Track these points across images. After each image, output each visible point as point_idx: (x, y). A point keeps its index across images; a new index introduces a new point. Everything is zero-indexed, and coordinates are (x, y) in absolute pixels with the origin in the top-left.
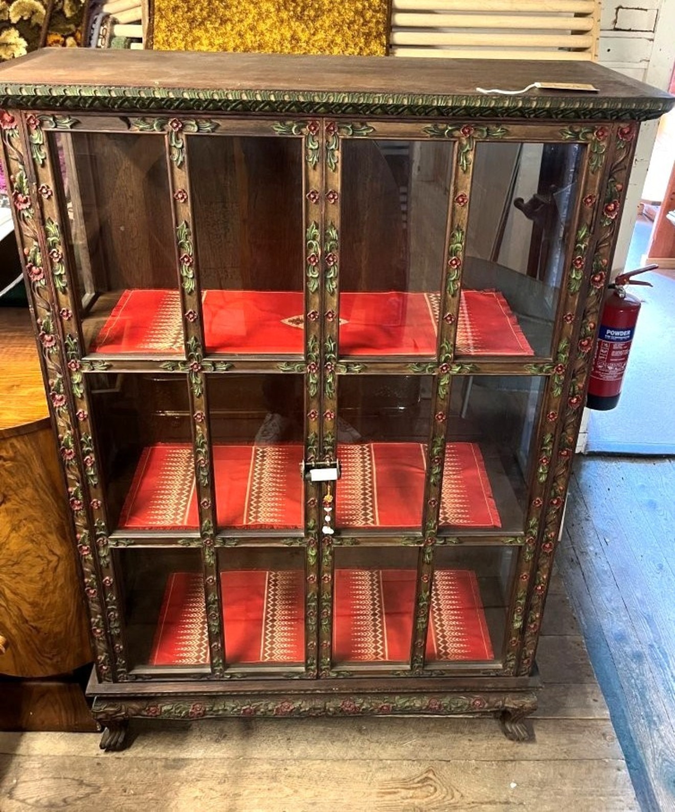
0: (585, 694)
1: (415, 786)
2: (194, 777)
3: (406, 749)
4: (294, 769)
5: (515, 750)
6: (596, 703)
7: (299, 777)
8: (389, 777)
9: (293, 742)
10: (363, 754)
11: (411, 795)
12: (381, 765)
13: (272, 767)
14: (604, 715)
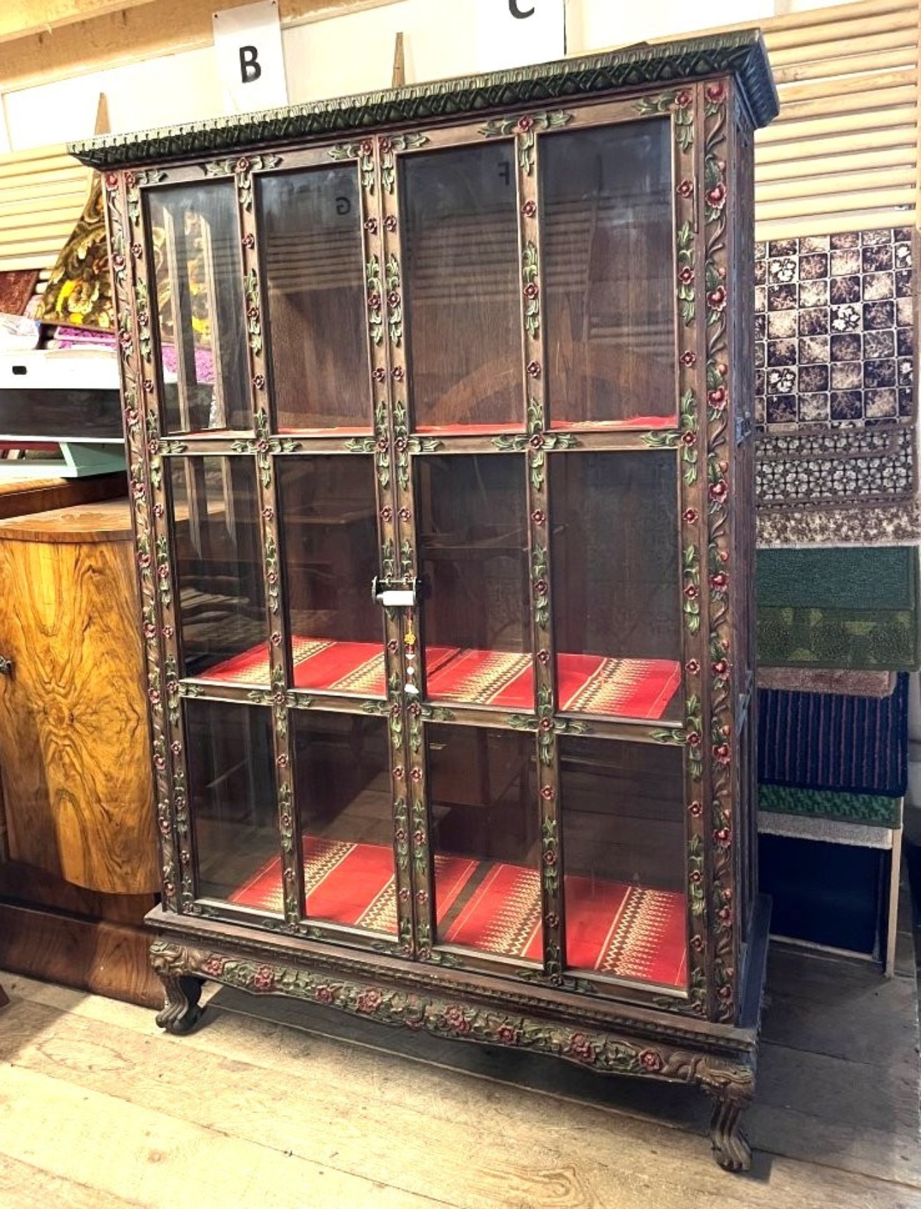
0: (890, 1146)
1: (537, 1178)
2: (246, 1084)
3: (548, 1135)
4: (374, 1111)
5: (723, 1182)
6: (903, 1162)
7: (377, 1121)
8: (504, 1158)
9: (390, 1084)
10: (479, 1122)
11: (525, 1188)
12: (499, 1140)
13: (348, 1101)
14: (912, 1180)
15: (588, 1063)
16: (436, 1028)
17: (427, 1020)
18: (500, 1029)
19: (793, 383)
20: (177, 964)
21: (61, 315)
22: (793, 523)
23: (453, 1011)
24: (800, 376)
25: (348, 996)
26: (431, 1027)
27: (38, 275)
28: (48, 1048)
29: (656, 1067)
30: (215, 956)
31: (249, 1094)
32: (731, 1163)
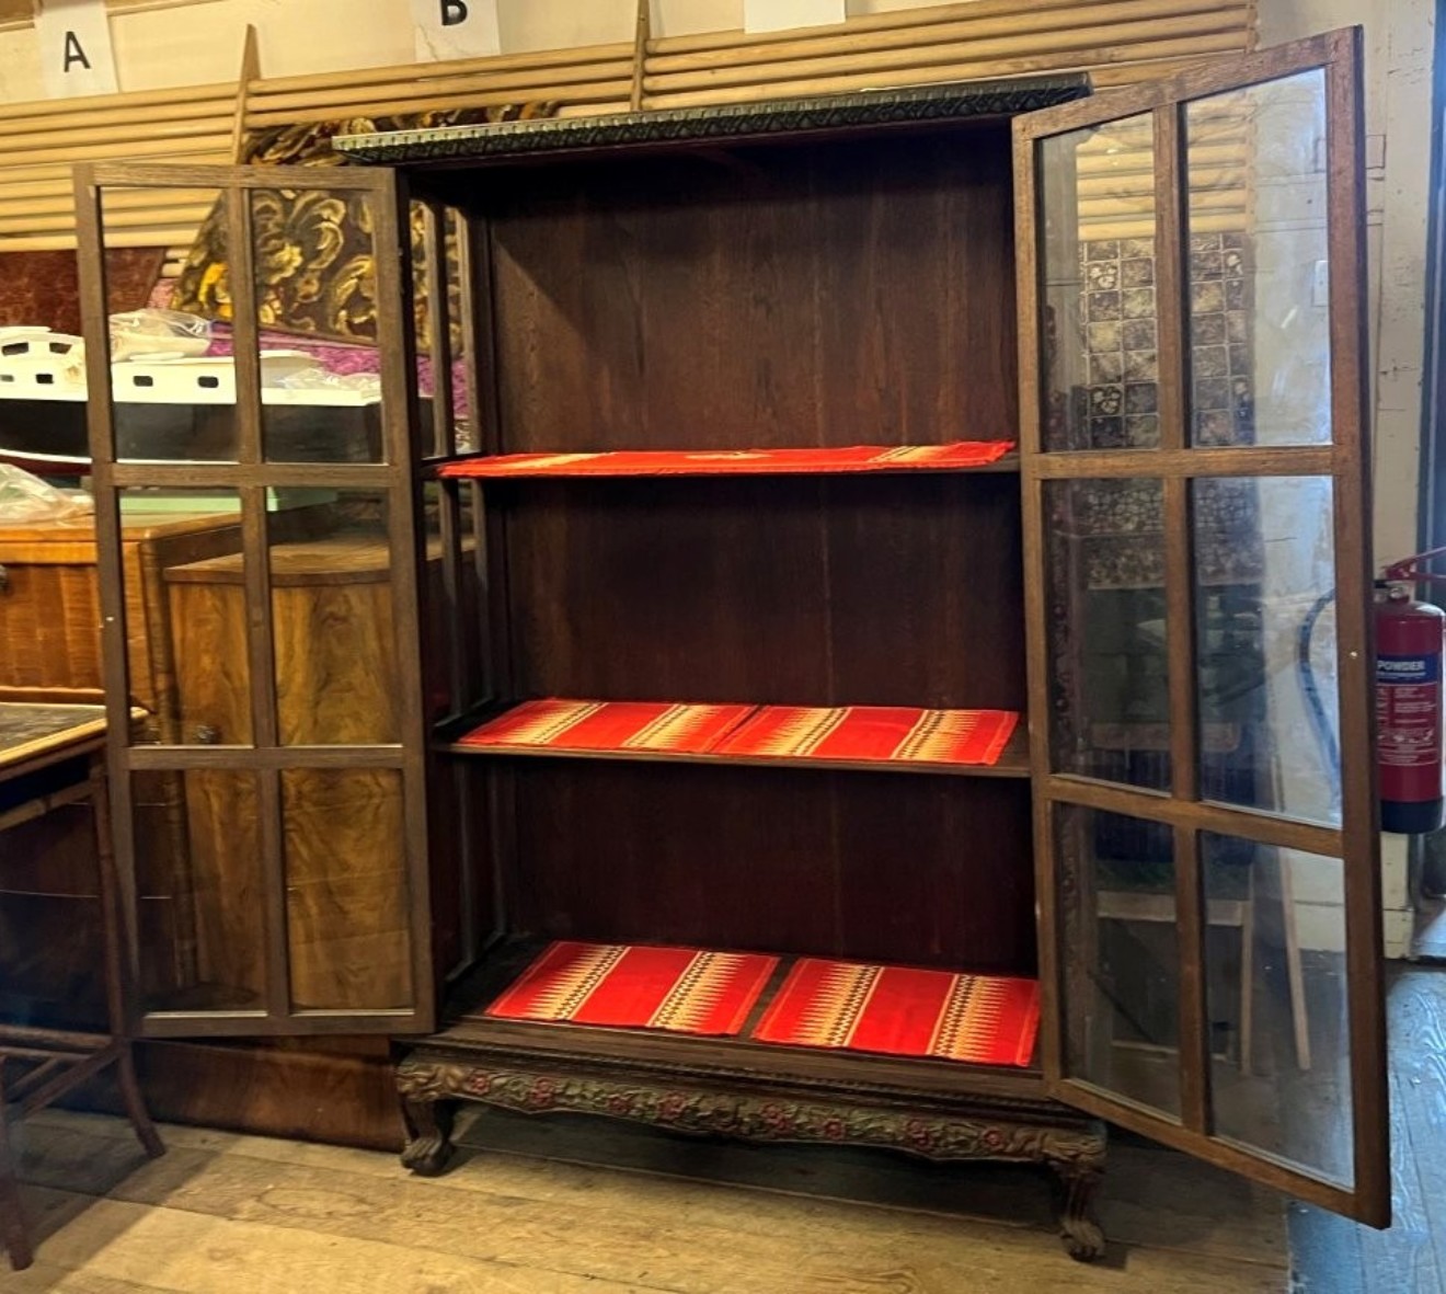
1: (875, 1279)
2: (525, 1217)
3: (881, 1241)
7: (686, 1241)
8: (836, 1263)
10: (803, 1235)
11: (864, 1288)
13: (648, 1225)
15: (927, 1152)
16: (752, 1131)
17: (741, 1122)
18: (825, 1123)
19: (1119, 403)
20: (432, 1086)
21: (206, 307)
22: (1123, 559)
23: (772, 1109)
24: (1127, 396)
25: (645, 1104)
26: (745, 1129)
27: (164, 254)
28: (272, 1199)
29: (1000, 1147)
30: (479, 1072)
31: (531, 1226)
32: (1084, 1251)
